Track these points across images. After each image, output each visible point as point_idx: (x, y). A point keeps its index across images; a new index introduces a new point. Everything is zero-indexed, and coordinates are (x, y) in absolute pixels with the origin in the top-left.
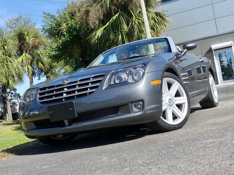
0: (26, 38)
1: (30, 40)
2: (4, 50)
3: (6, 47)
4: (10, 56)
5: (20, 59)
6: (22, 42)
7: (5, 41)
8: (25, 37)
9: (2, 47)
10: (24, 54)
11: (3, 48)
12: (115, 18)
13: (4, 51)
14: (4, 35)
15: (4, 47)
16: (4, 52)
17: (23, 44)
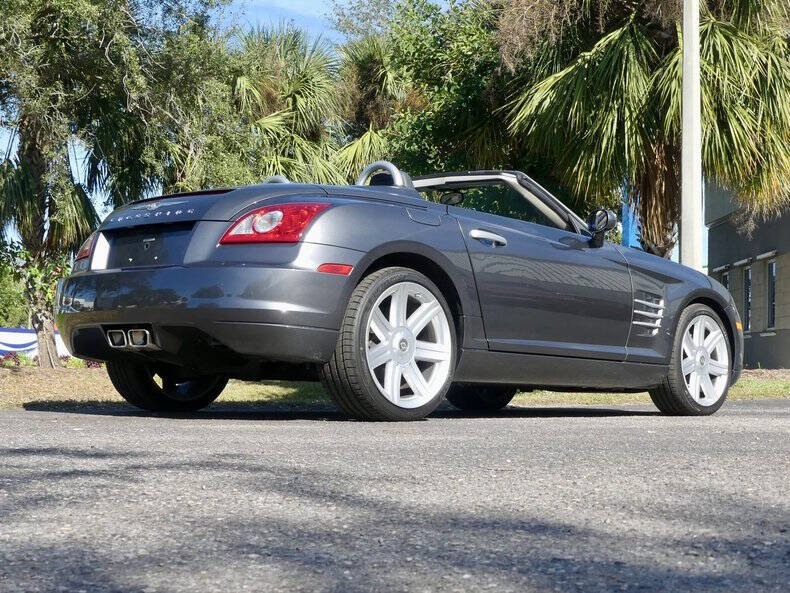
0: (384, 75)
1: (398, 85)
2: (294, 110)
3: (301, 101)
4: (314, 136)
5: (349, 152)
6: (370, 88)
7: (304, 79)
8: (381, 72)
9: (290, 100)
10: (366, 137)
11: (290, 105)
12: (603, 42)
13: (294, 114)
14: (307, 57)
15: (295, 101)
16: (292, 118)
17: (371, 96)
